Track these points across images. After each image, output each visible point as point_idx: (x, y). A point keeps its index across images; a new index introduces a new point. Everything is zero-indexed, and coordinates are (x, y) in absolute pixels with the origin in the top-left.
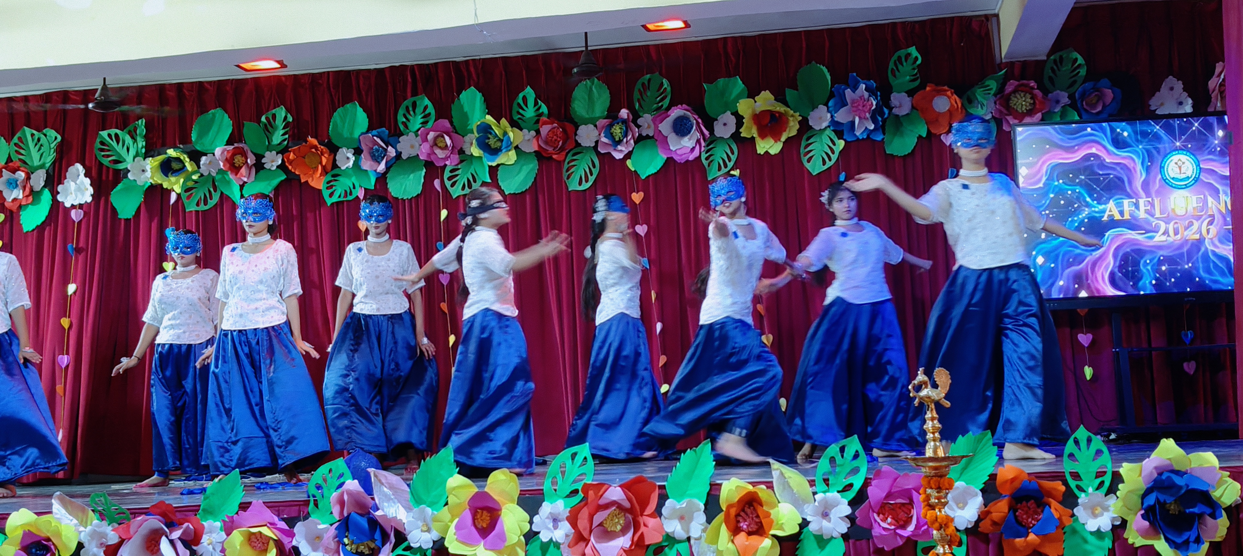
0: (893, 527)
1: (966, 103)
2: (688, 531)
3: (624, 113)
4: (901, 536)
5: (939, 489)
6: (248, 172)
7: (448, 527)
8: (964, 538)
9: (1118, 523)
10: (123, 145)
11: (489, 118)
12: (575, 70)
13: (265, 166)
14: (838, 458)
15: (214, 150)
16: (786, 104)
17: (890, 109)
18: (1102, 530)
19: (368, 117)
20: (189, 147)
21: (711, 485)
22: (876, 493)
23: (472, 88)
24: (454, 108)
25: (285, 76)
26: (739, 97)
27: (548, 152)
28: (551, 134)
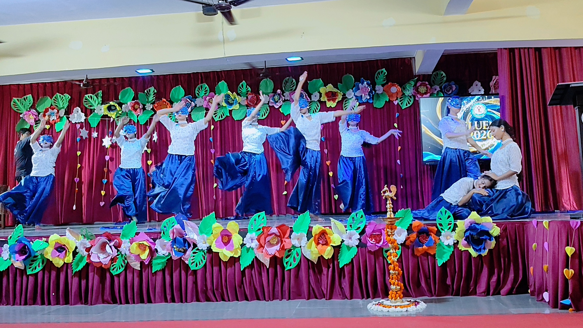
0: (375, 243)
1: (403, 89)
2: (300, 244)
3: (279, 91)
4: (377, 246)
5: (392, 229)
6: (140, 110)
7: (212, 242)
8: (400, 247)
9: (456, 242)
10: (93, 100)
11: (229, 92)
12: (261, 75)
13: (146, 109)
14: (355, 217)
15: (128, 102)
16: (338, 89)
17: (375, 91)
18: (450, 244)
19: (184, 91)
20: (118, 101)
21: (309, 227)
22: (368, 231)
23: (223, 81)
24: (216, 88)
25: (154, 76)
26: (321, 86)
27: (251, 105)
28: (252, 98)
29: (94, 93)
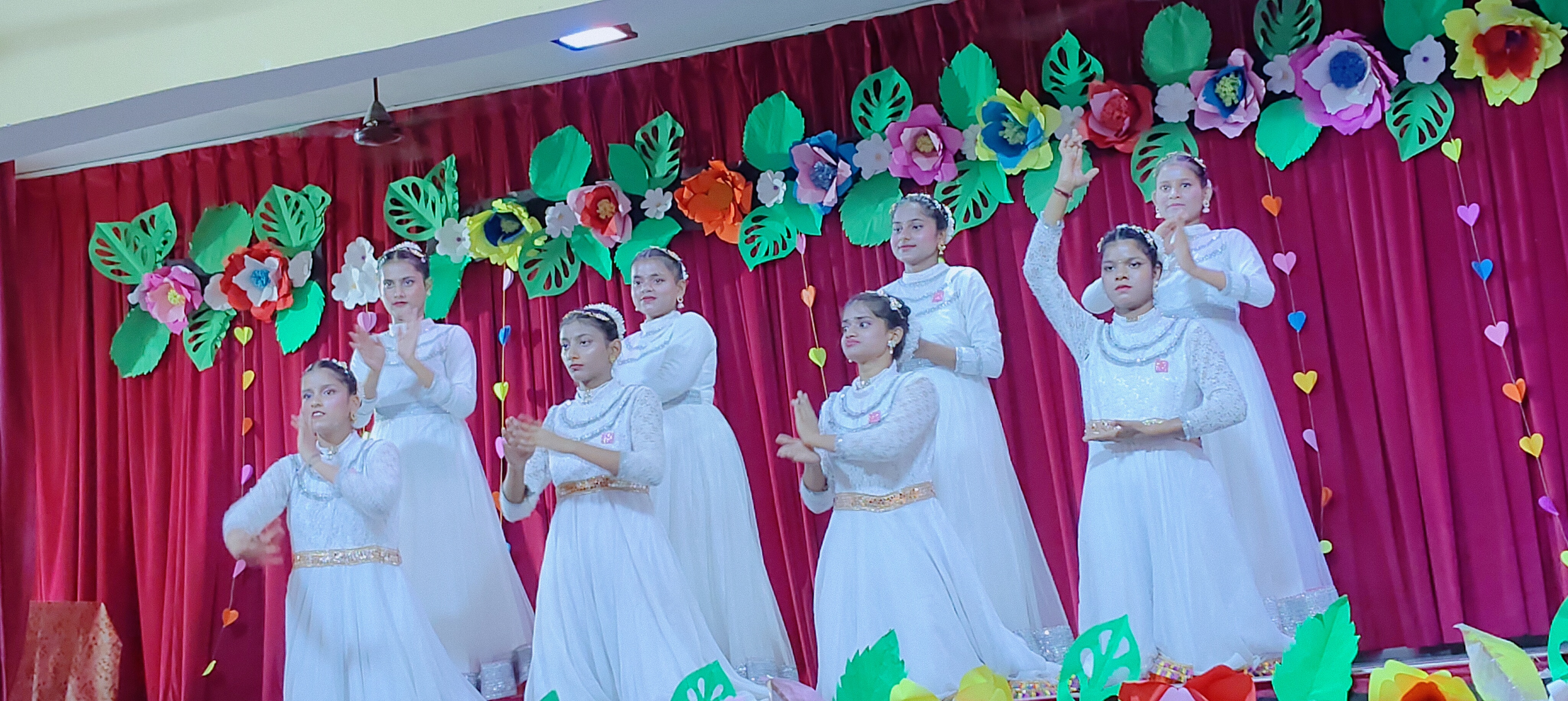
3: (1238, 57)
6: (621, 224)
10: (426, 201)
11: (1001, 93)
13: (646, 214)
15: (566, 195)
16: (1537, 11)
19: (803, 116)
20: (526, 195)
21: (1353, 676)
23: (972, 45)
24: (943, 82)
26: (1447, 8)
27: (1108, 140)
28: (1110, 109)
29: (427, 173)
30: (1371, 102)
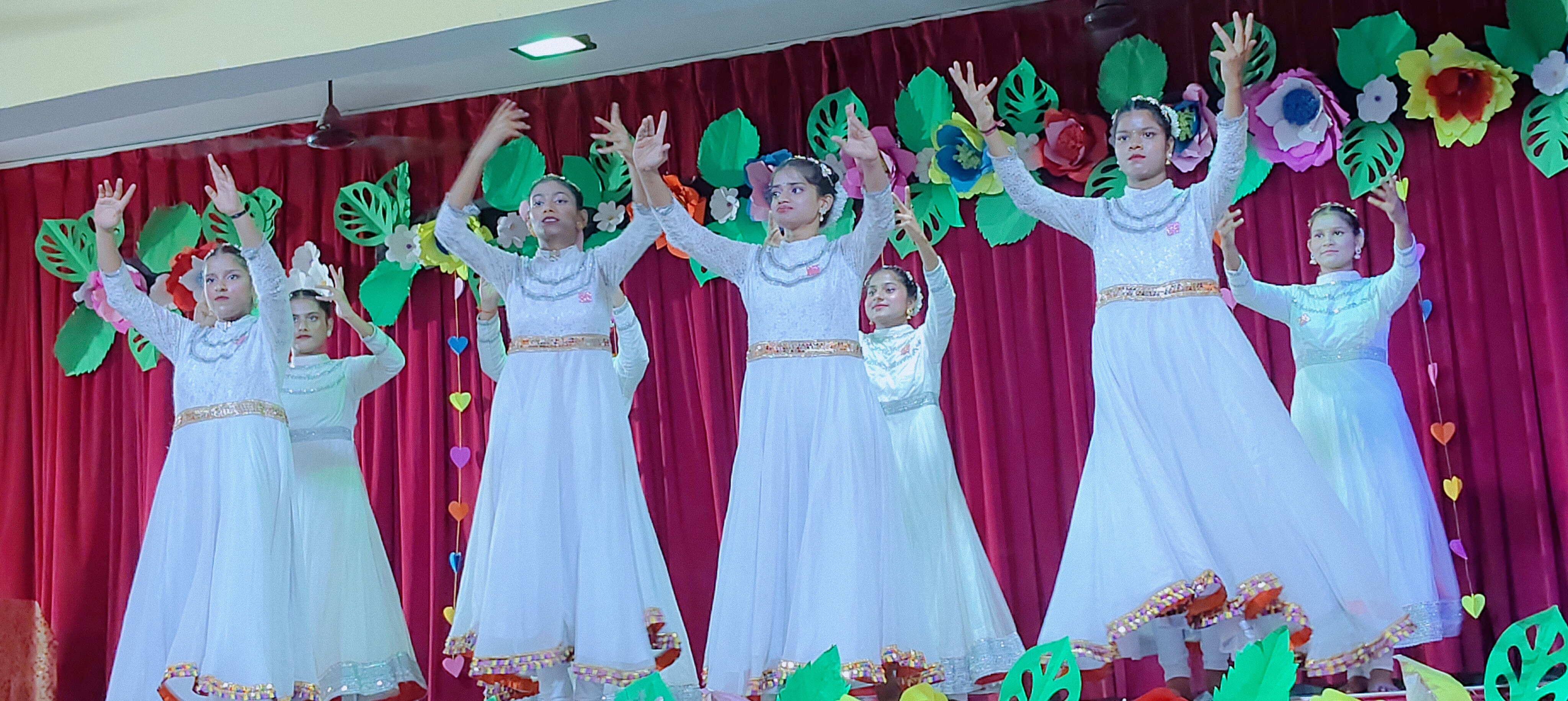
3: (1193, 91)
10: (377, 208)
11: (957, 117)
13: (598, 226)
14: (1525, 647)
16: (1488, 55)
19: (759, 133)
23: (928, 68)
24: (899, 106)
26: (1402, 47)
27: (1061, 168)
28: (1065, 138)
29: (379, 178)
30: (1323, 140)
